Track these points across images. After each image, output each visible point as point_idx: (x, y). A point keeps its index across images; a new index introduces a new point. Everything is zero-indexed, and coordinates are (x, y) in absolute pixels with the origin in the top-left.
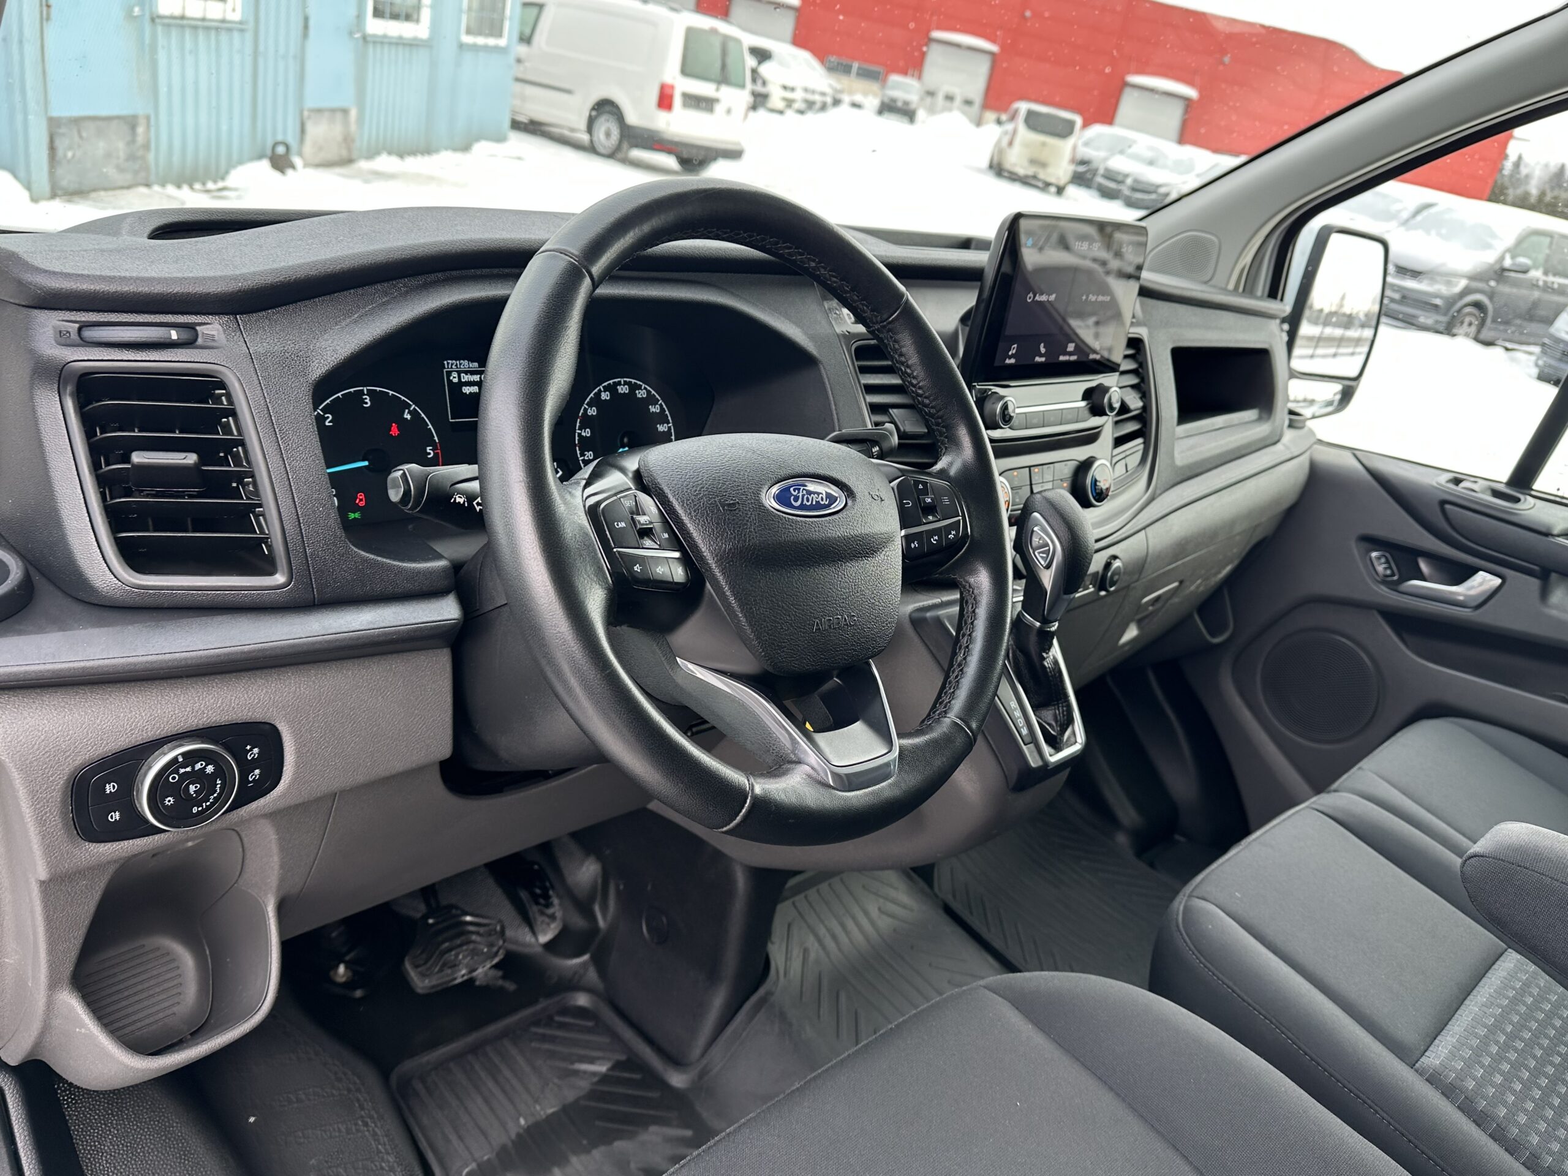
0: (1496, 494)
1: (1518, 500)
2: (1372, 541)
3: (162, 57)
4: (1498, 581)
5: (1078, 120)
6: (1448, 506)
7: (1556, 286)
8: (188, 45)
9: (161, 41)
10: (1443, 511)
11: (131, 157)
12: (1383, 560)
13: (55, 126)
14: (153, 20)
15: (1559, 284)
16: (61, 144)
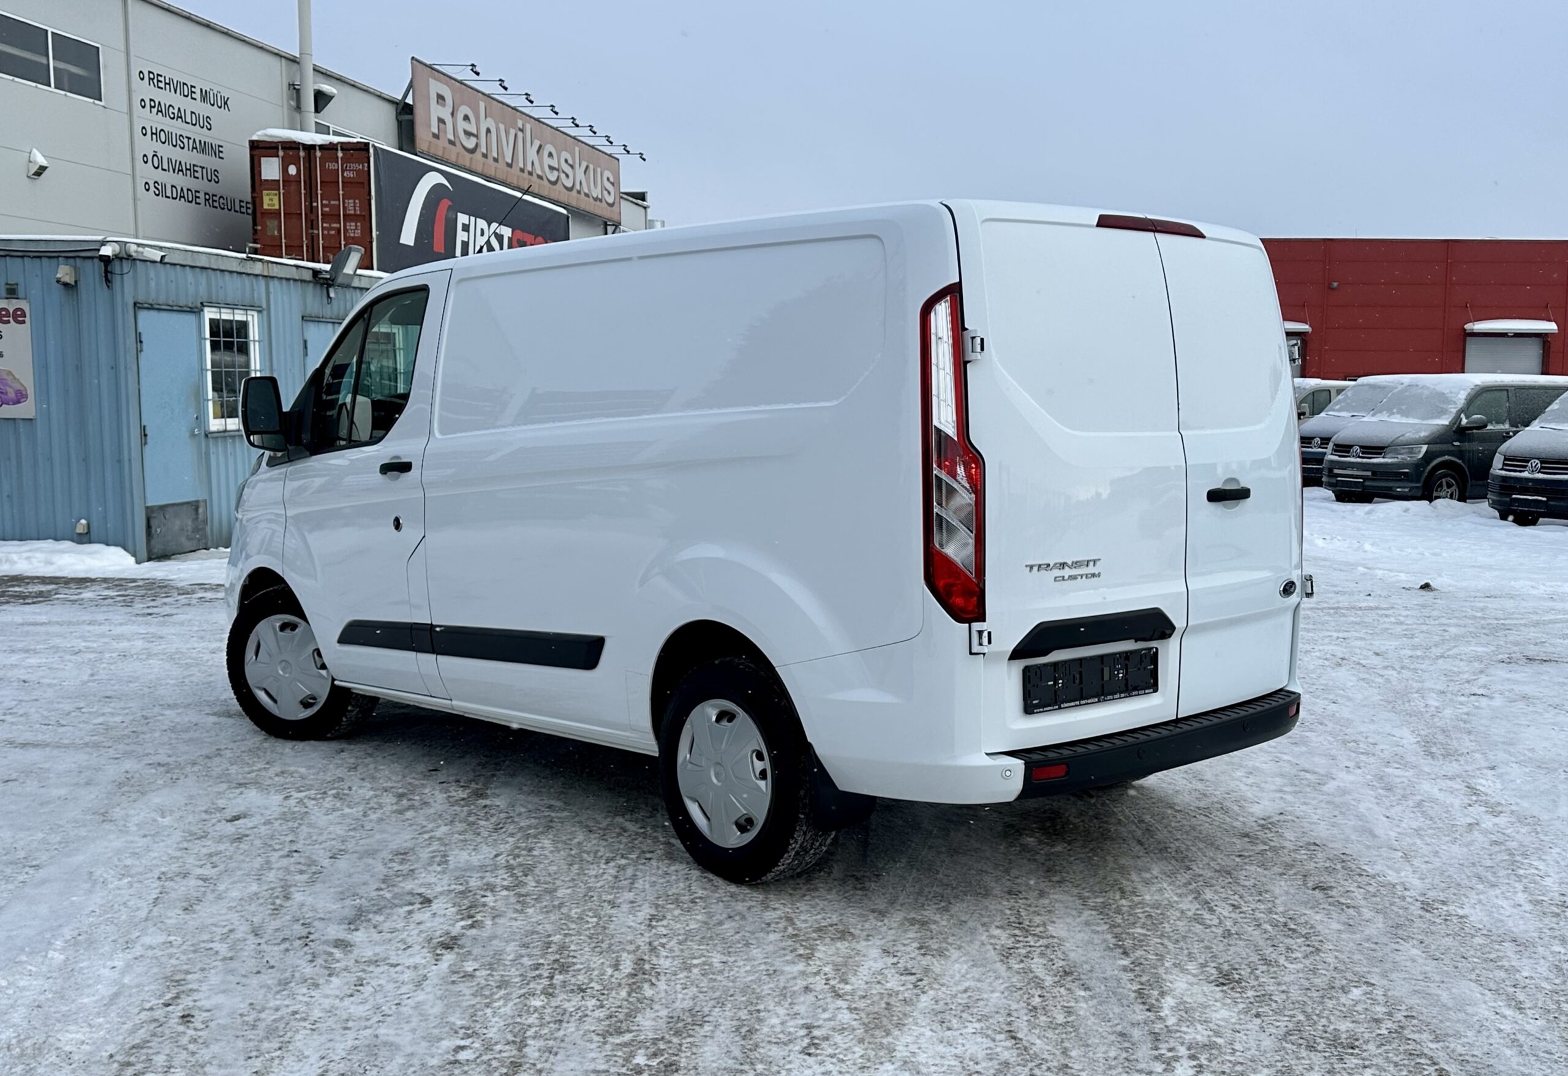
3: (213, 458)
8: (229, 450)
9: (212, 449)
11: (196, 530)
13: (151, 513)
14: (206, 436)
16: (154, 523)
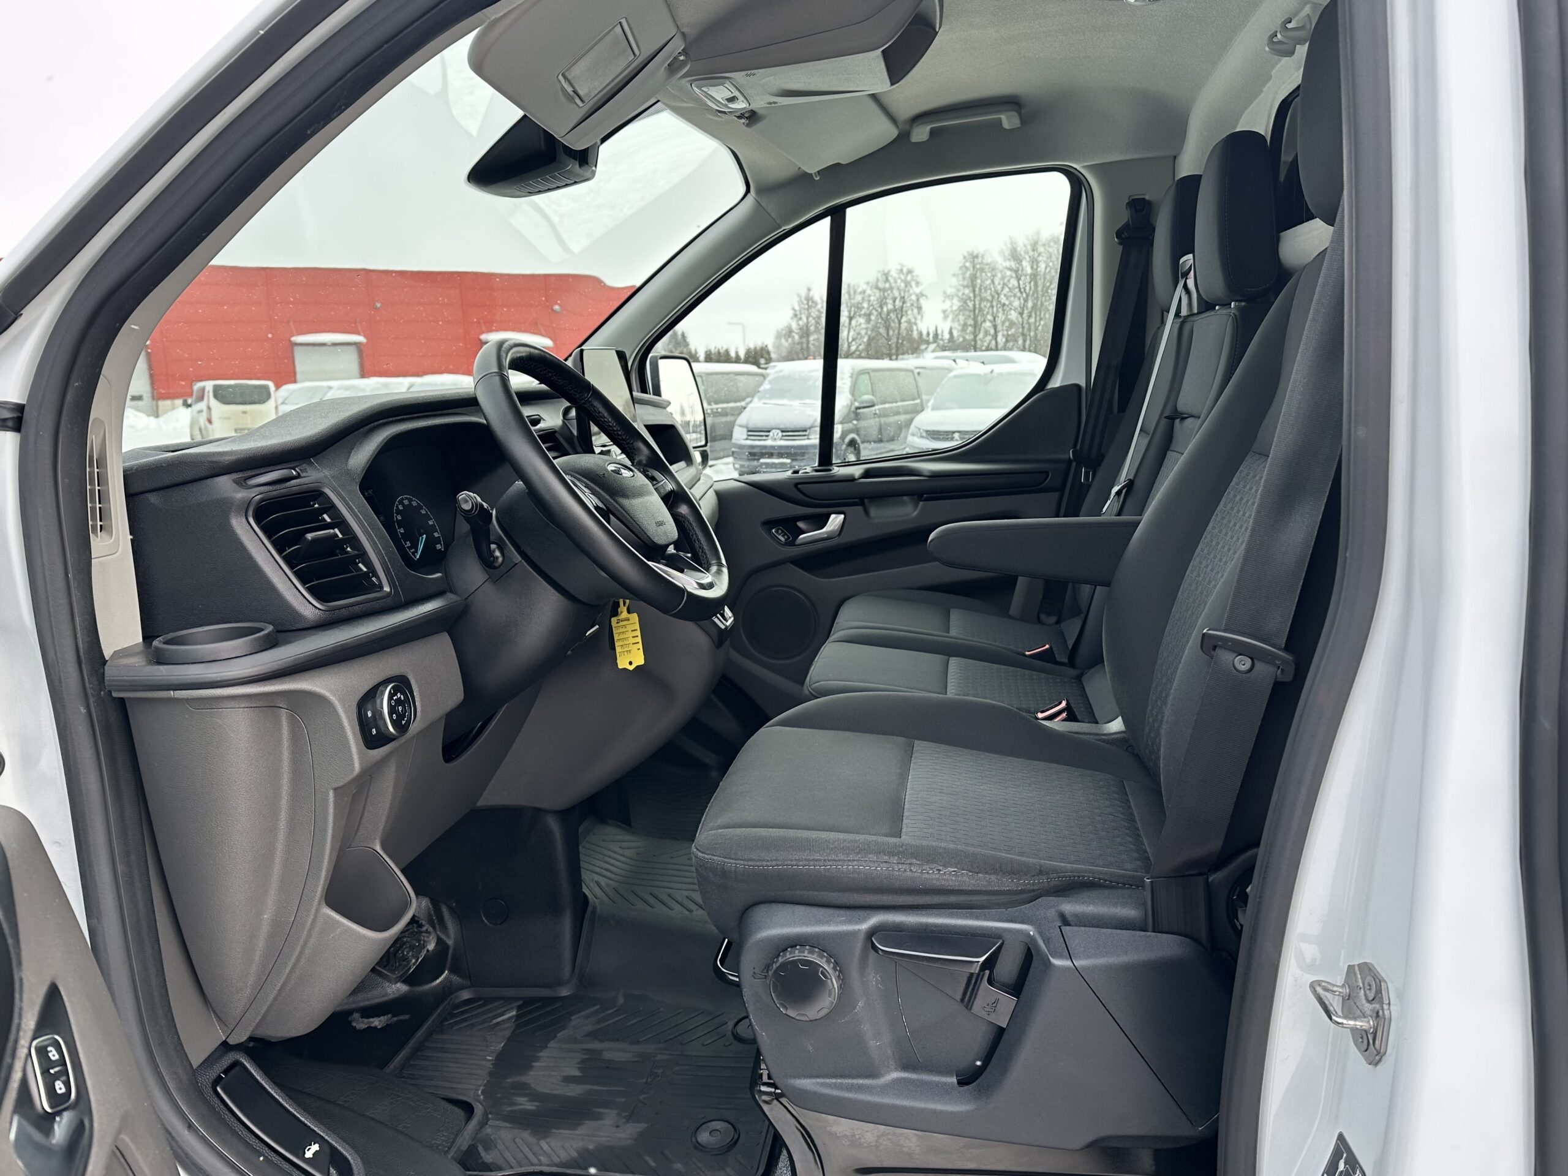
0: (817, 471)
1: (830, 470)
2: (769, 524)
4: (842, 516)
5: (271, 385)
6: (799, 486)
7: (719, 410)
10: (799, 490)
12: (780, 532)
15: (722, 408)
